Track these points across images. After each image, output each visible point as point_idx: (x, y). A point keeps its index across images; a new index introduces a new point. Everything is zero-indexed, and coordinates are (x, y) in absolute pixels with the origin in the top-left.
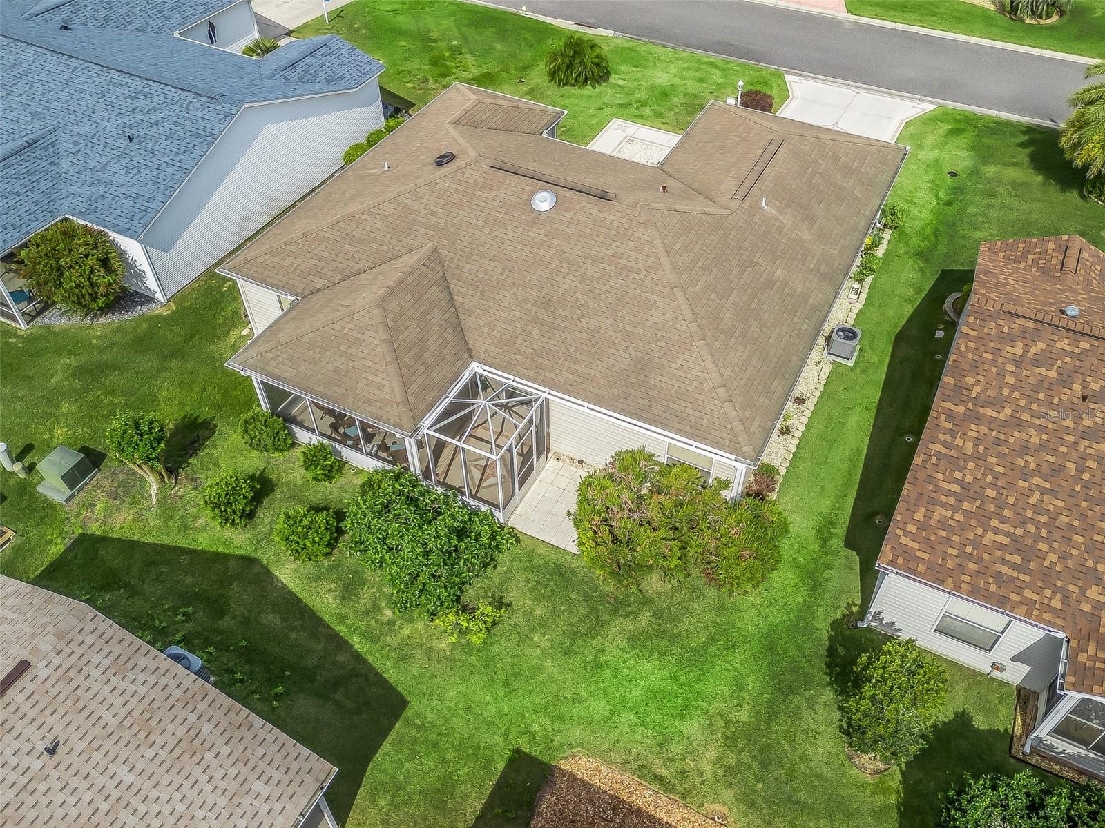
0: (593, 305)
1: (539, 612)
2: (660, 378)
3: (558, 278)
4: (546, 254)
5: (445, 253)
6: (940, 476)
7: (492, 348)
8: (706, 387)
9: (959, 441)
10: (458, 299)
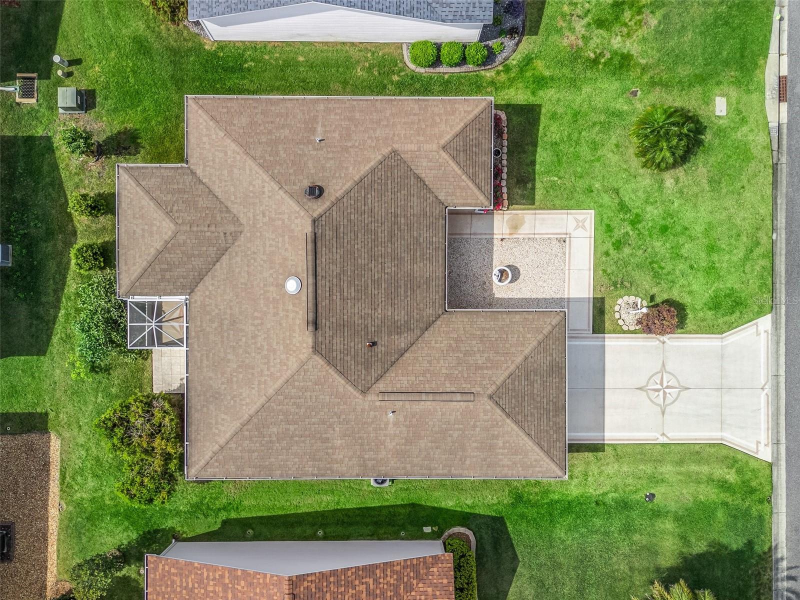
0: (241, 351)
1: (113, 390)
2: (214, 410)
3: (250, 321)
4: (262, 306)
5: (242, 239)
6: (193, 576)
7: (199, 303)
8: (217, 438)
9: (211, 583)
10: (218, 265)
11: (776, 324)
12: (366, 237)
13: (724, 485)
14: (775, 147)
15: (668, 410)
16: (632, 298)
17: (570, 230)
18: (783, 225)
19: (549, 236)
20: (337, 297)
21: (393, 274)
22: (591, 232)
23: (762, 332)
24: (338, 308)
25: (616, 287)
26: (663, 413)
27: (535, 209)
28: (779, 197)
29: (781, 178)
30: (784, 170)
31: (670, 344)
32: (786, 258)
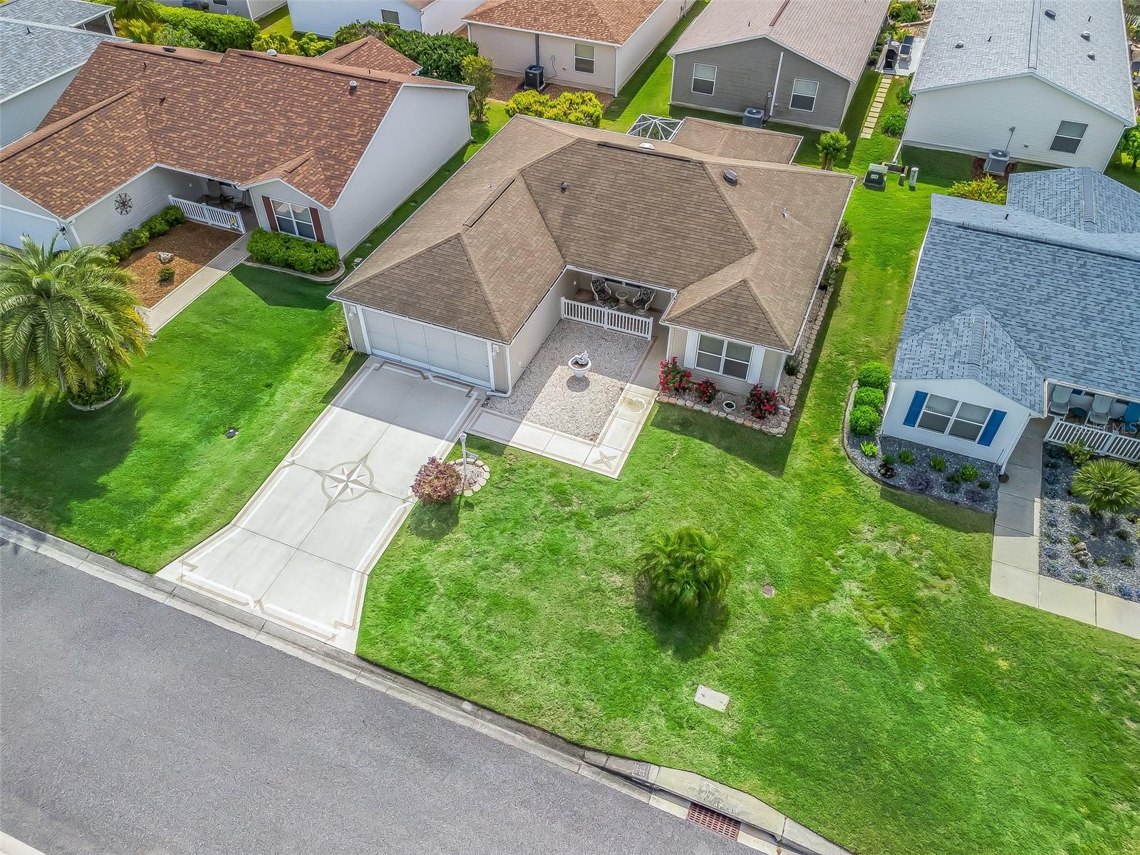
11: (335, 656)
12: (671, 205)
13: (179, 507)
14: (614, 764)
15: (319, 478)
16: (483, 482)
17: (602, 448)
18: (477, 728)
19: (605, 427)
20: (622, 167)
21: (626, 222)
22: (590, 467)
23: (335, 631)
24: (611, 167)
25: (506, 471)
26: (318, 472)
27: (645, 424)
28: (527, 740)
29: (557, 756)
30: (566, 766)
31: (398, 508)
32: (423, 711)
